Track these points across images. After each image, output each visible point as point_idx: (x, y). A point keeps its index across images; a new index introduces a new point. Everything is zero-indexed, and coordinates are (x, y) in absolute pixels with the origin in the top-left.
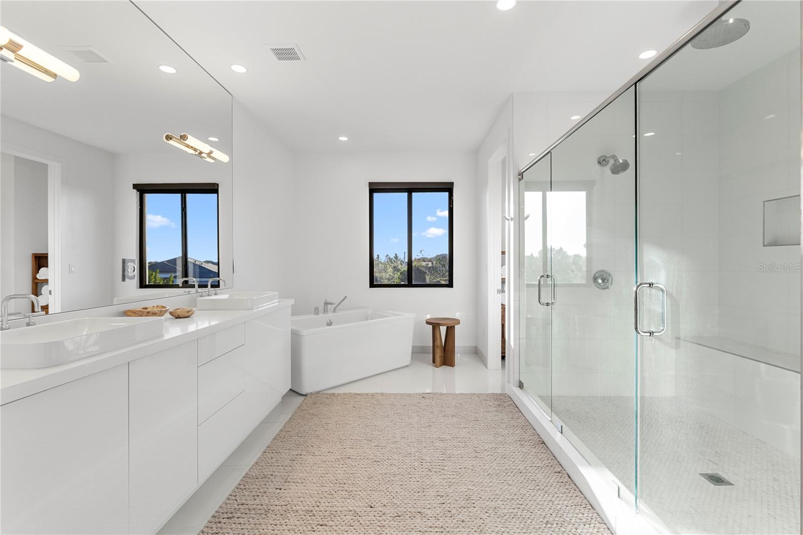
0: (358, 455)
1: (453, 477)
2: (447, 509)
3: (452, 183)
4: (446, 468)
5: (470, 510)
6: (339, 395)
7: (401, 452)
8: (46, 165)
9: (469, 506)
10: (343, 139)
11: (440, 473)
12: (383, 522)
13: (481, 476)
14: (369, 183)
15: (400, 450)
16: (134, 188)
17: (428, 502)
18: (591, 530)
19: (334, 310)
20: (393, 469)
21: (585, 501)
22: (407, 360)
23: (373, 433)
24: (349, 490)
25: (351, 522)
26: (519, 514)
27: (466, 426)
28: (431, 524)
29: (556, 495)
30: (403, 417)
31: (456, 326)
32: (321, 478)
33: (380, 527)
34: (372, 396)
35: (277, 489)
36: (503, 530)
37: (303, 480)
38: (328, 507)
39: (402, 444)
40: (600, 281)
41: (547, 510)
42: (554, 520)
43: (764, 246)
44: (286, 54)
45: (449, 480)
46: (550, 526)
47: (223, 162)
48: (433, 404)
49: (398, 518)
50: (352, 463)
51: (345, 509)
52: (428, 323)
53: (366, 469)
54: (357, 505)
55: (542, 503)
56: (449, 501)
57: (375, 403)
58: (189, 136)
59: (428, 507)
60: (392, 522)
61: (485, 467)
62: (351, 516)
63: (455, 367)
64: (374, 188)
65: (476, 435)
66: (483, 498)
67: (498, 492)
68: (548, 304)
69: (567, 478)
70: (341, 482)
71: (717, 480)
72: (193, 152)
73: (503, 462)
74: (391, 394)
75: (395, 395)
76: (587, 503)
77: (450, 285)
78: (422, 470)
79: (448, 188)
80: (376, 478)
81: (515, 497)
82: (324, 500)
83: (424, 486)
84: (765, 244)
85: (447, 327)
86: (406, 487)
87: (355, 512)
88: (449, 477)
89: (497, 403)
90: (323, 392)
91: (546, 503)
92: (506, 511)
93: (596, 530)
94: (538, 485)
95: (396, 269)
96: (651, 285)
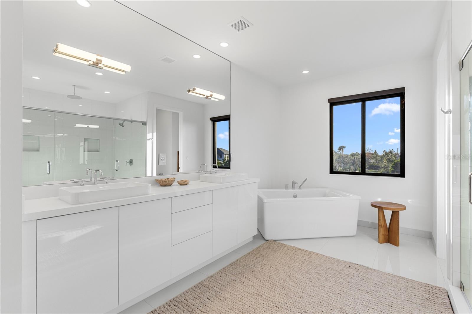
0: (268, 296)
3: (404, 89)
6: (287, 246)
7: (300, 307)
8: (179, 113)
10: (306, 72)
14: (329, 99)
15: (300, 305)
16: (210, 120)
19: (300, 188)
23: (290, 282)
30: (321, 278)
31: (400, 211)
32: (235, 303)
35: (208, 298)
37: (224, 299)
39: (305, 301)
44: (241, 25)
47: (222, 100)
48: (355, 275)
50: (260, 301)
52: (373, 206)
53: (265, 310)
57: (307, 260)
58: (196, 88)
63: (399, 247)
64: (333, 103)
72: (203, 96)
77: (401, 175)
79: (400, 93)
85: (393, 211)
89: (427, 296)
90: (278, 241)
95: (389, 160)
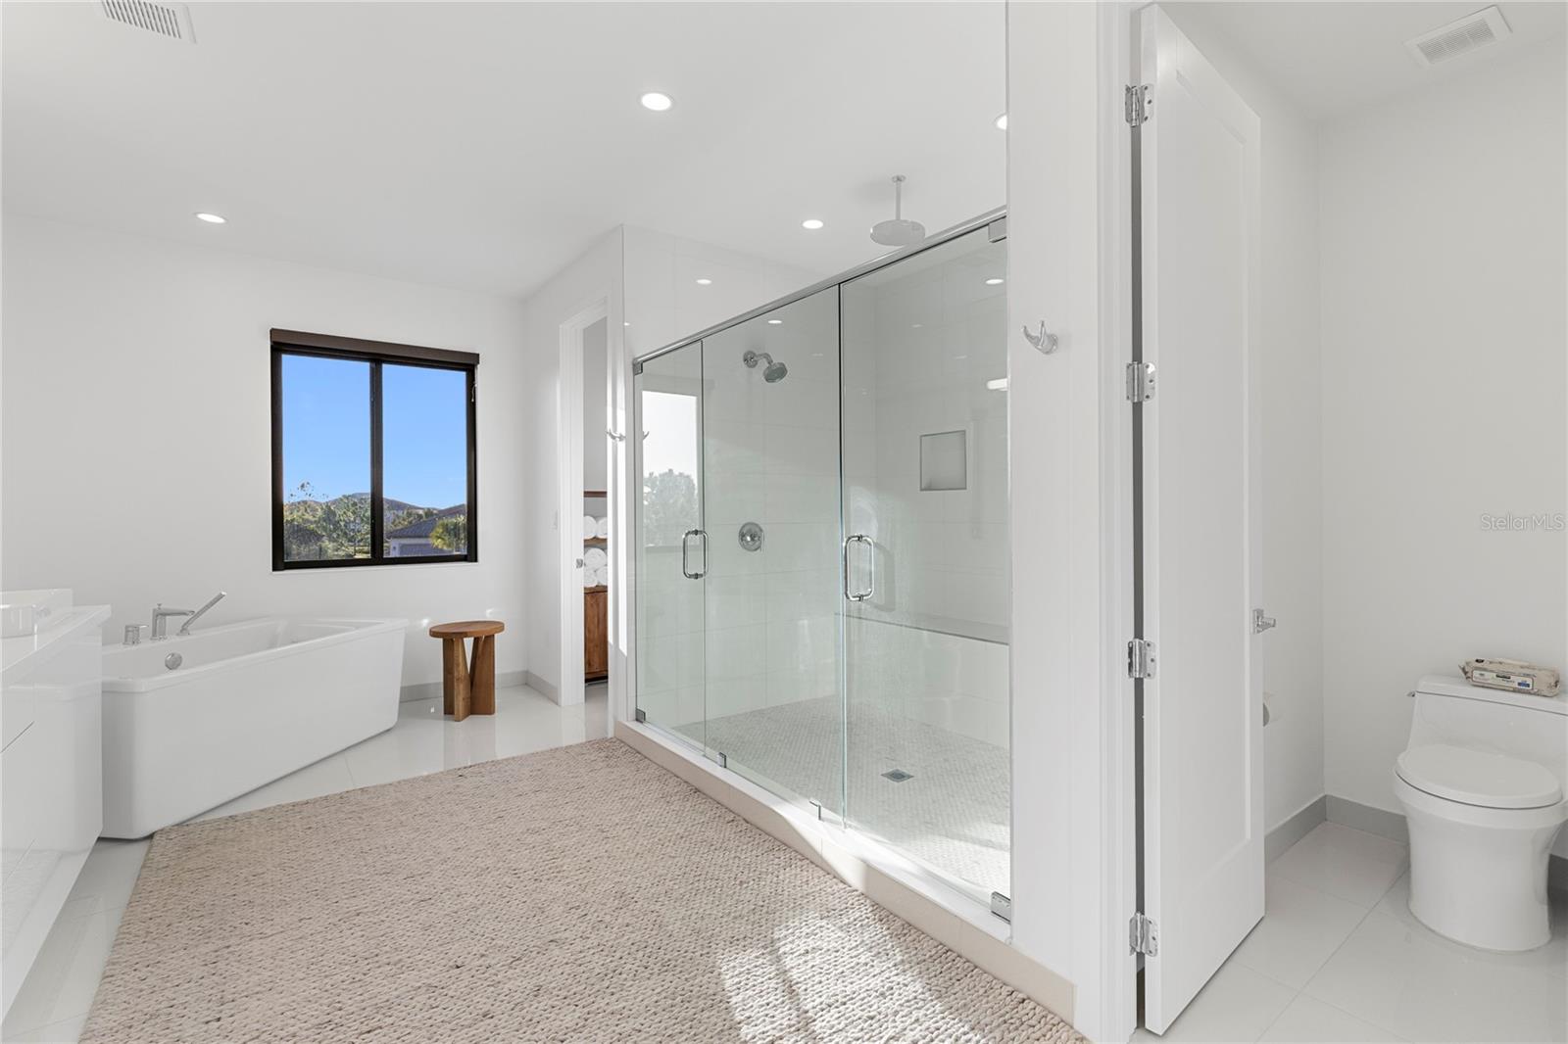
0: (375, 903)
1: (582, 876)
2: (594, 919)
3: (475, 356)
4: (565, 868)
5: (631, 907)
6: (249, 816)
9: (627, 903)
11: (559, 879)
12: (494, 978)
13: (627, 861)
17: (559, 923)
18: (794, 872)
19: (186, 630)
20: (466, 901)
21: (777, 843)
22: (390, 717)
24: (392, 960)
25: (432, 1001)
26: (702, 887)
27: (567, 800)
28: (579, 949)
29: (739, 849)
30: (438, 818)
31: (496, 635)
33: (492, 985)
34: (341, 798)
36: (689, 913)
37: (270, 985)
38: (363, 1001)
40: (749, 538)
41: (734, 869)
42: (748, 877)
43: (922, 490)
45: (579, 882)
46: (745, 885)
48: (487, 782)
49: (517, 962)
50: (371, 919)
51: (404, 989)
52: (434, 634)
53: (409, 919)
54: (427, 975)
55: (725, 863)
56: (593, 910)
57: (357, 809)
59: (563, 929)
60: (512, 971)
61: (627, 848)
62: (425, 994)
63: (496, 714)
64: (284, 344)
65: (590, 808)
66: (643, 886)
67: (660, 872)
68: (696, 576)
69: (745, 824)
70: (366, 955)
71: (898, 776)
73: (650, 832)
74: (385, 785)
75: (396, 786)
76: (779, 843)
77: (471, 556)
78: (523, 884)
79: (466, 364)
80: (442, 924)
81: (688, 869)
82: (344, 996)
83: (540, 905)
84: (923, 487)
85: (475, 639)
86: (507, 916)
87: (430, 985)
88: (576, 878)
89: (603, 754)
90: (198, 820)
91: (731, 861)
92: (682, 891)
93: (799, 869)
94: (712, 845)
96: (860, 538)
